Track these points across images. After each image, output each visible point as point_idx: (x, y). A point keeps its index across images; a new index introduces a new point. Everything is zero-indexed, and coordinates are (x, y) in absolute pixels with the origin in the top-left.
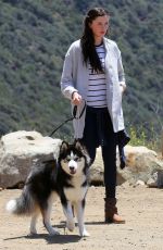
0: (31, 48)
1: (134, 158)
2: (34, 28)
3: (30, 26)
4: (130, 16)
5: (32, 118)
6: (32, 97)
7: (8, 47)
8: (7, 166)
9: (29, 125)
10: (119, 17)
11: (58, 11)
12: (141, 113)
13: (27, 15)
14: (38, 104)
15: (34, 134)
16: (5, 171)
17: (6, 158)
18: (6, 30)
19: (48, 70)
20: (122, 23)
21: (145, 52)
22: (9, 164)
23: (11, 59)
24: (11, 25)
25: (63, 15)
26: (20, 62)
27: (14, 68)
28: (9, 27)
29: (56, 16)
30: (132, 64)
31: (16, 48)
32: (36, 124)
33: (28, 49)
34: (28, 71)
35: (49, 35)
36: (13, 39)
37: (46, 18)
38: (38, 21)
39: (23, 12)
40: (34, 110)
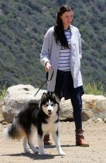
0: (27, 29)
1: (95, 103)
2: (30, 16)
3: (27, 15)
4: (93, 8)
5: (28, 76)
6: (28, 62)
7: (12, 28)
8: (10, 108)
9: (26, 81)
10: (86, 9)
11: (45, 5)
12: (100, 74)
13: (24, 7)
14: (31, 67)
15: (29, 86)
16: (10, 111)
17: (10, 103)
18: (11, 17)
19: (38, 44)
20: (88, 13)
21: (103, 33)
22: (12, 106)
23: (14, 37)
24: (14, 14)
25: (49, 8)
26: (20, 39)
27: (16, 43)
28: (12, 15)
29: (44, 8)
30: (95, 40)
31: (17, 29)
32: (31, 80)
33: (25, 30)
34: (25, 45)
35: (40, 21)
36: (15, 23)
37: (37, 9)
38: (32, 12)
39: (22, 5)
40: (29, 71)
